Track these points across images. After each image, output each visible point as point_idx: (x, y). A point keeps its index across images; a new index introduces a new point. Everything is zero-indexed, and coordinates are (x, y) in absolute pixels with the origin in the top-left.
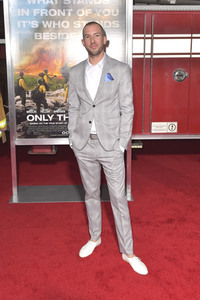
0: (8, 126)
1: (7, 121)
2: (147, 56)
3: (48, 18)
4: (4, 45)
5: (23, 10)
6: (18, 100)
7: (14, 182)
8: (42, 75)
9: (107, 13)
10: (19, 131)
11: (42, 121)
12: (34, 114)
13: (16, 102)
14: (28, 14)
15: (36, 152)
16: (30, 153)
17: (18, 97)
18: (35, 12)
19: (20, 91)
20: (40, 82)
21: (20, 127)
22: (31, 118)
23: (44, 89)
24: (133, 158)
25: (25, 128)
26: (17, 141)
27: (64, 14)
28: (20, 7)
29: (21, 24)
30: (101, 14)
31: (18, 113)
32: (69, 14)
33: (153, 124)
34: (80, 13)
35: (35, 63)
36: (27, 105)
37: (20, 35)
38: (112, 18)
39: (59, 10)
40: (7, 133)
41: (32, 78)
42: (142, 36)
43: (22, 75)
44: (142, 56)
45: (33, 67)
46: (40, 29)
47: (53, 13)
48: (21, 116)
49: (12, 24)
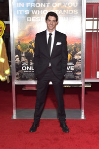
0: (10, 73)
1: (10, 70)
2: (94, 31)
3: (35, 8)
4: (9, 24)
5: (20, 4)
6: (17, 58)
7: (14, 106)
8: (31, 43)
9: (70, 5)
10: (17, 76)
11: (31, 70)
12: (26, 66)
13: (16, 59)
14: (23, 6)
15: (27, 88)
16: (23, 89)
17: (17, 56)
18: (28, 5)
19: (18, 52)
20: (30, 47)
21: (18, 74)
22: (24, 68)
23: (32, 51)
24: (85, 93)
25: (21, 74)
26: (16, 82)
27: (44, 6)
28: (18, 2)
29: (19, 12)
30: (67, 5)
31: (17, 65)
32: (48, 6)
33: (98, 72)
34: (54, 5)
35: (27, 35)
36: (22, 60)
37: (18, 19)
38: (73, 8)
39: (42, 4)
40: (10, 77)
41: (25, 44)
42: (92, 19)
43: (19, 42)
44: (91, 31)
45: (26, 38)
46: (30, 15)
47: (38, 5)
48: (19, 67)
49: (14, 12)
